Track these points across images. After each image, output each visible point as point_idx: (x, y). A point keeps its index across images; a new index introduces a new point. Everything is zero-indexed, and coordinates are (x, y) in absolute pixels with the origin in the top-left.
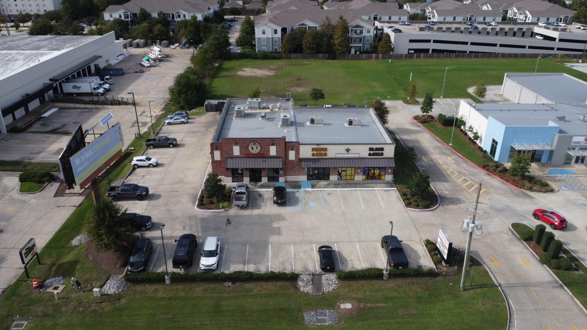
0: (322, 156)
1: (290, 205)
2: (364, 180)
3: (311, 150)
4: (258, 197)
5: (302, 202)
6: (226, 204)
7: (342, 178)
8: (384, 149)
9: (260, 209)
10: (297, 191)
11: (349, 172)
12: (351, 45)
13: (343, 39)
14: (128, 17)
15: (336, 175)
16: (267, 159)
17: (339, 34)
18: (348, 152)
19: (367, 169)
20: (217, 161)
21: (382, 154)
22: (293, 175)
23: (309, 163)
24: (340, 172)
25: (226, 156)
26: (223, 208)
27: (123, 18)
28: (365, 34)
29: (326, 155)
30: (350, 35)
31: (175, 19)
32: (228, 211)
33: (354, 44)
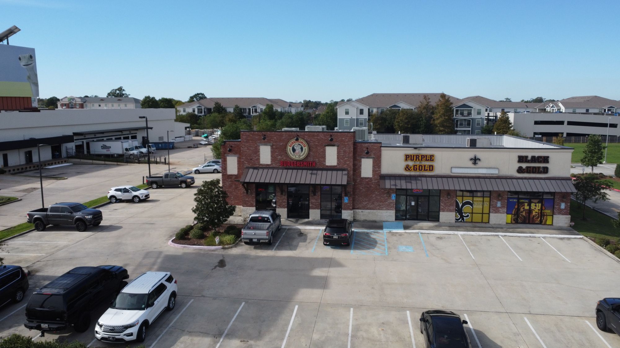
0: (425, 170)
1: (356, 248)
2: (508, 224)
3: (403, 158)
4: (297, 236)
5: (383, 245)
6: (228, 238)
7: (463, 219)
8: (550, 160)
9: (295, 250)
10: (374, 232)
11: (478, 207)
12: (456, 129)
13: (447, 118)
14: (201, 112)
15: (451, 211)
16: (319, 172)
17: (441, 112)
18: (475, 163)
19: (515, 200)
20: (231, 176)
21: (546, 170)
22: (367, 209)
23: (398, 182)
24: (460, 205)
25: (247, 165)
26: (221, 243)
27: (196, 113)
28: (474, 115)
29: (431, 168)
30: (455, 117)
31: (251, 114)
32: (230, 249)
33: (460, 127)
